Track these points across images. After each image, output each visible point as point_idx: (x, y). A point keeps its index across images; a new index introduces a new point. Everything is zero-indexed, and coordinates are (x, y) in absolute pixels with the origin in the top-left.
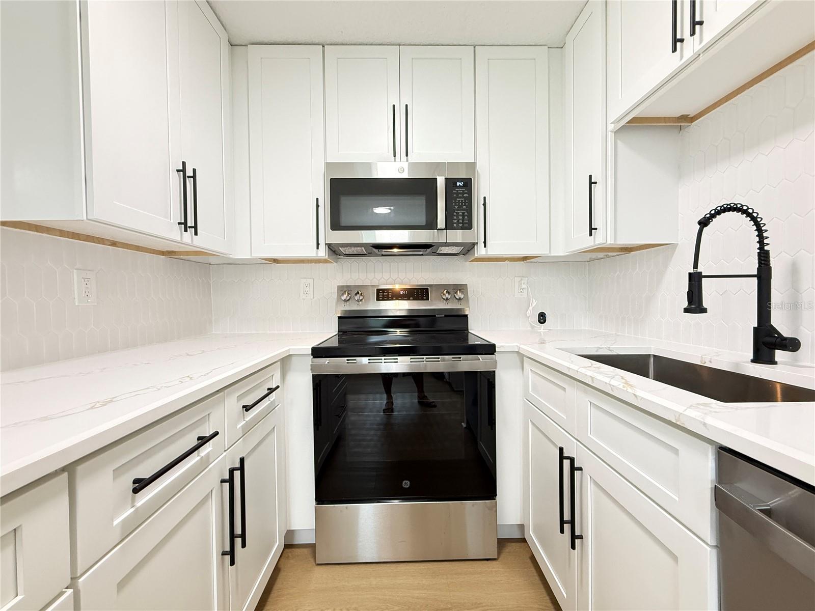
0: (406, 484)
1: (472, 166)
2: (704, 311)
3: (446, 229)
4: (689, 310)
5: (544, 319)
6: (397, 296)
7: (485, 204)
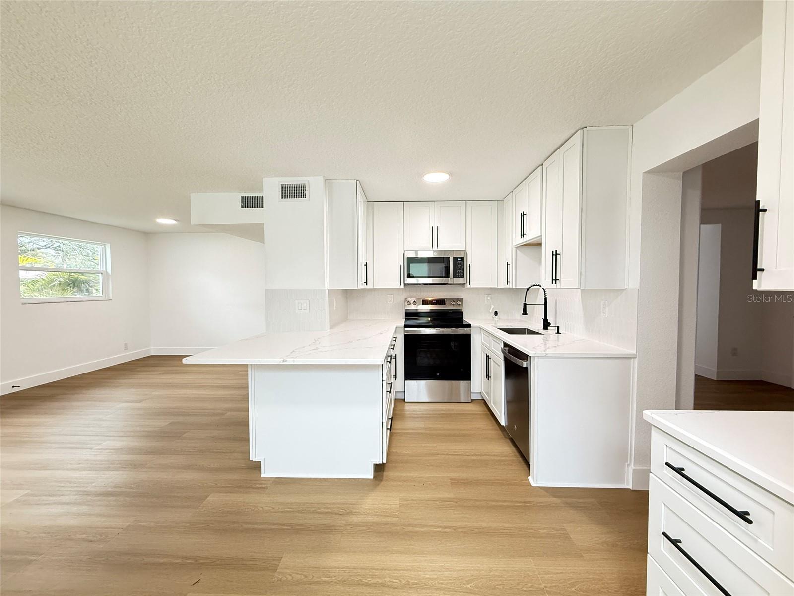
0: (438, 374)
1: (465, 252)
2: (527, 314)
3: (454, 277)
4: (523, 314)
5: (497, 314)
6: (431, 303)
7: (470, 267)
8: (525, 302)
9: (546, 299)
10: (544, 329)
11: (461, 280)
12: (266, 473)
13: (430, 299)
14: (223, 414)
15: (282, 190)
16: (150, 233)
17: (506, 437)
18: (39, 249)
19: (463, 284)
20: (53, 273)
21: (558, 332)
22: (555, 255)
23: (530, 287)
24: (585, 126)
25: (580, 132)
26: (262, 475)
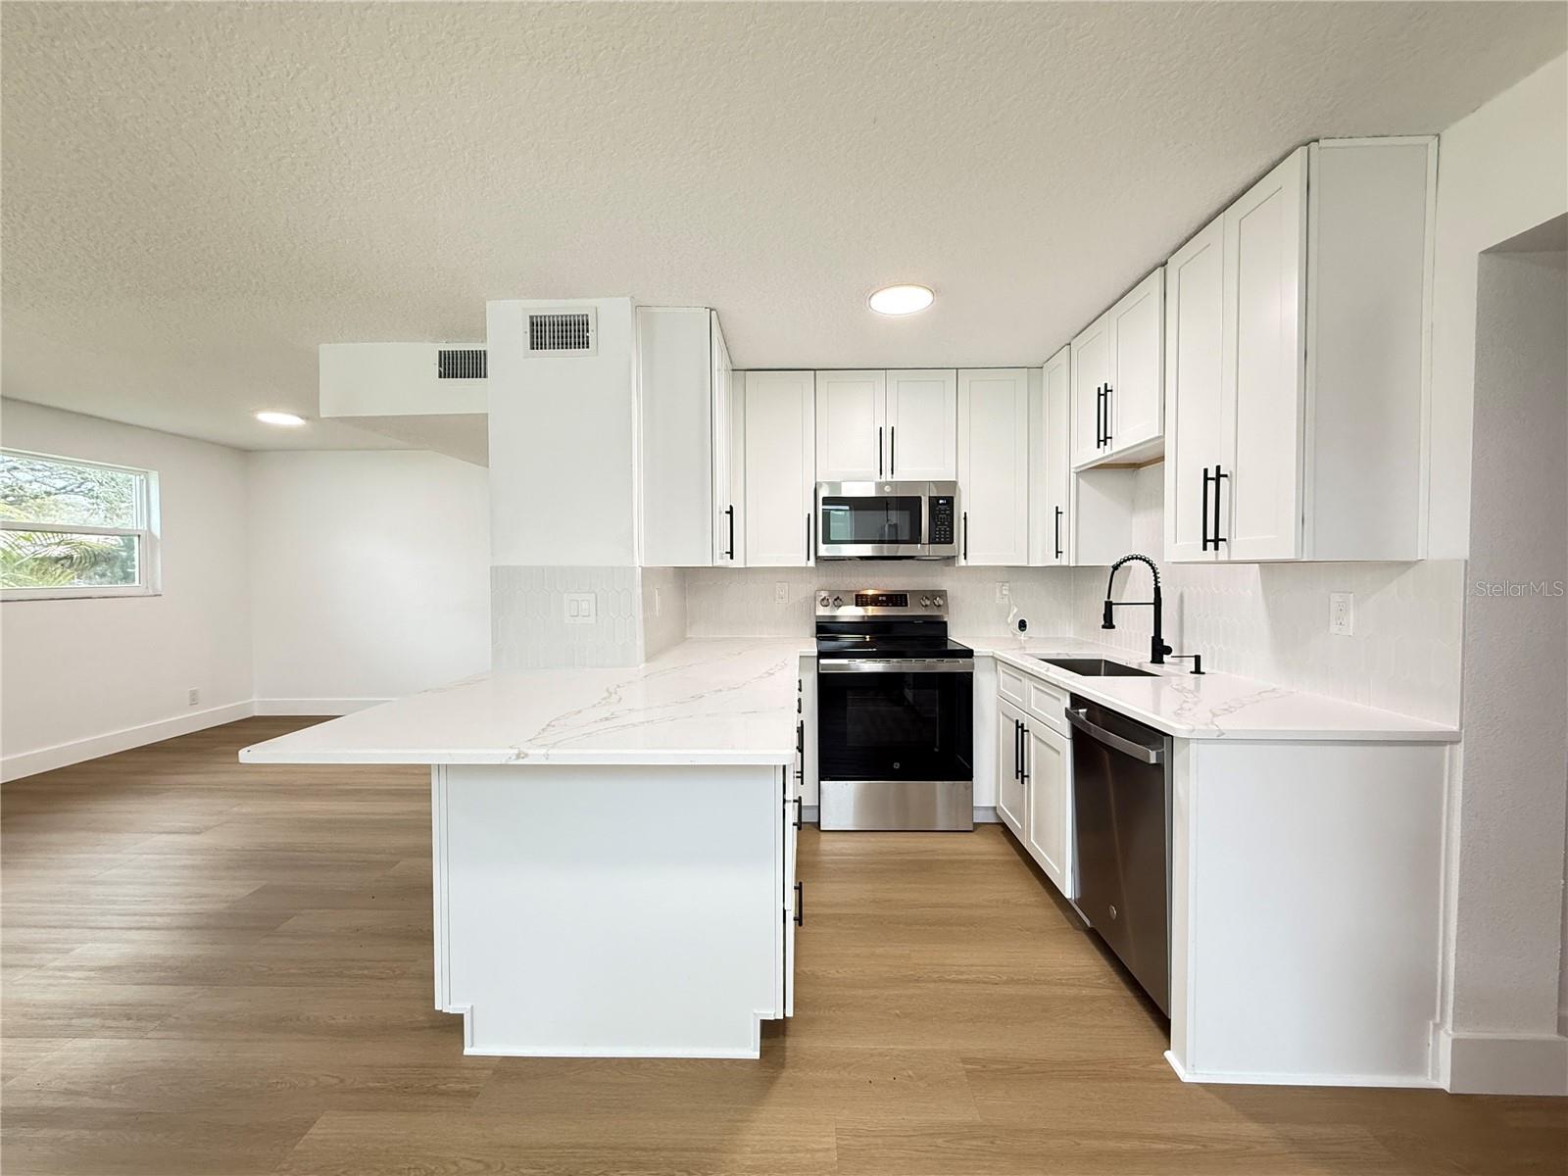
0: (897, 766)
1: (954, 484)
2: (1113, 627)
3: (929, 543)
4: (1104, 627)
5: (1025, 626)
6: (875, 601)
7: (965, 518)
8: (1109, 597)
9: (1157, 590)
10: (1152, 662)
11: (943, 550)
12: (477, 1046)
13: (870, 592)
14: (393, 864)
15: (532, 331)
16: (256, 451)
17: (1076, 928)
18: (49, 494)
19: (948, 558)
20: (21, 533)
21: (1198, 671)
22: (1215, 478)
23: (1121, 563)
24: (1315, 136)
25: (1301, 152)
26: (468, 1051)
